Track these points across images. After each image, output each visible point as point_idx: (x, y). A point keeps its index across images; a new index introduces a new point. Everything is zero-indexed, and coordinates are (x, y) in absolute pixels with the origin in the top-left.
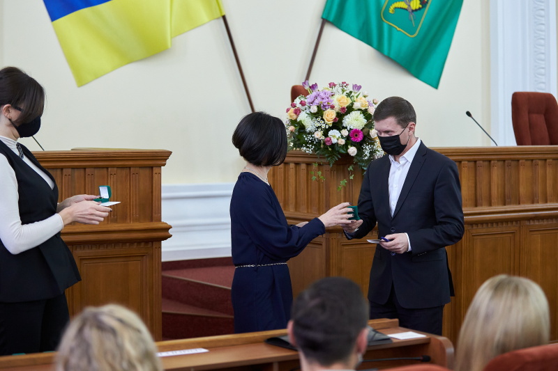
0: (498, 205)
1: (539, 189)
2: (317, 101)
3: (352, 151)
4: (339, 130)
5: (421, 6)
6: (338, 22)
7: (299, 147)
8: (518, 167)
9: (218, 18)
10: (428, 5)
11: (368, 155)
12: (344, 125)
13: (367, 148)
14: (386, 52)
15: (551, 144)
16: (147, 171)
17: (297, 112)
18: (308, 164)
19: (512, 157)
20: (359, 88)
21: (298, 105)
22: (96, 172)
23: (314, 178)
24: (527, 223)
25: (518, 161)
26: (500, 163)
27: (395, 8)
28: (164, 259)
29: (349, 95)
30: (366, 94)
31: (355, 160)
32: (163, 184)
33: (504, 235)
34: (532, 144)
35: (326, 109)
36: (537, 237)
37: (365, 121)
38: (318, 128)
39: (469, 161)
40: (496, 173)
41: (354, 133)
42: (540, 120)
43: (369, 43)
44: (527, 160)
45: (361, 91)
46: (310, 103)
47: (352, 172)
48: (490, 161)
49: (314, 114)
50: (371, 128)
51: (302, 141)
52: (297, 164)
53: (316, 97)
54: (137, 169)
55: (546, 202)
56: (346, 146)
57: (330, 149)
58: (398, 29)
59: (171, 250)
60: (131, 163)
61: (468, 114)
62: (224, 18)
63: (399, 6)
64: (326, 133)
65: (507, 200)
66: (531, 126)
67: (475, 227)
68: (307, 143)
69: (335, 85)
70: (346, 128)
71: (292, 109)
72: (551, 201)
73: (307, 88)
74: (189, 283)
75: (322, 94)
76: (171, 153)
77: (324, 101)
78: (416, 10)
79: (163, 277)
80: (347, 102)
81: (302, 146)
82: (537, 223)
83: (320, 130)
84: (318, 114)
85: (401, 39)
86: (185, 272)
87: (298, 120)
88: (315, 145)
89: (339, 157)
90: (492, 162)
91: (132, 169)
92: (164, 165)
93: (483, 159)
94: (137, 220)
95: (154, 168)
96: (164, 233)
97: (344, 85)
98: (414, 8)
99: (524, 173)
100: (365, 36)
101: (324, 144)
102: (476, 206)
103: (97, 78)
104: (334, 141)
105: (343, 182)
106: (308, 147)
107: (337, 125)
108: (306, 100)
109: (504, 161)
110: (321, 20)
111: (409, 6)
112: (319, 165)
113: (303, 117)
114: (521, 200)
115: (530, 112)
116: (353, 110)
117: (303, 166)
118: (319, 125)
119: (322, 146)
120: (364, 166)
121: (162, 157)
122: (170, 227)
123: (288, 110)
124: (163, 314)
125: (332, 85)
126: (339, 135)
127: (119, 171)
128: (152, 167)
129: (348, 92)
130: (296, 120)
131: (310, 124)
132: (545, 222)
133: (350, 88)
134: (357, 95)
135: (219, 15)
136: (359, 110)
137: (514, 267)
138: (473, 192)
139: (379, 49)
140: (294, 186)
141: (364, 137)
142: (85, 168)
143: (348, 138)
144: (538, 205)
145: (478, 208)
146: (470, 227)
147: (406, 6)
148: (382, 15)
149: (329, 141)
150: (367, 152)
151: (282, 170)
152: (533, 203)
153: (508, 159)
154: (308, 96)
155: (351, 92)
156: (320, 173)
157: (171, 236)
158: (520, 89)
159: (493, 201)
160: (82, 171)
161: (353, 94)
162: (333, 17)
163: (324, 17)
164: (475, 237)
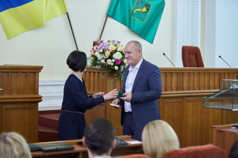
0: (175, 91)
1: (191, 85)
2: (102, 48)
3: (116, 68)
4: (111, 59)
5: (147, 11)
6: (113, 17)
7: (95, 66)
8: (183, 76)
9: (65, 14)
10: (150, 10)
11: (123, 70)
12: (113, 57)
13: (122, 67)
14: (132, 29)
15: (197, 67)
16: (33, 74)
17: (95, 52)
18: (99, 73)
19: (181, 72)
20: (120, 42)
21: (95, 49)
22: (13, 74)
23: (101, 78)
24: (186, 98)
25: (183, 73)
26: (176, 74)
27: (136, 11)
28: (39, 110)
29: (115, 45)
30: (122, 45)
31: (117, 72)
32: (40, 79)
33: (177, 103)
34: (190, 67)
35: (106, 51)
36: (190, 104)
37: (122, 56)
38: (103, 58)
39: (163, 73)
40: (174, 78)
41: (117, 61)
42: (193, 57)
43: (125, 25)
44: (187, 73)
45: (120, 44)
46: (100, 48)
47: (116, 76)
48: (172, 73)
49: (101, 53)
50: (124, 59)
51: (96, 63)
52: (94, 73)
53: (102, 46)
54: (29, 73)
55: (194, 90)
56: (114, 66)
57: (107, 67)
58: (137, 20)
59: (42, 106)
60: (27, 71)
61: (164, 54)
62: (67, 13)
63: (138, 11)
64: (106, 61)
65: (178, 89)
66: (189, 60)
67: (165, 99)
68: (98, 64)
69: (110, 41)
70: (114, 59)
71: (93, 51)
72: (196, 90)
73: (99, 42)
74: (50, 120)
75: (105, 45)
76: (43, 67)
77: (105, 48)
78: (145, 12)
79: (39, 117)
80: (115, 48)
81: (96, 65)
82: (190, 98)
83: (103, 59)
84: (103, 53)
85: (138, 23)
86: (49, 115)
87: (95, 55)
88: (101, 65)
89: (111, 70)
90: (173, 73)
91: (27, 73)
92: (40, 72)
93: (169, 72)
94: (29, 94)
95: (36, 73)
96: (40, 99)
97: (114, 41)
98: (144, 11)
99: (186, 78)
100: (124, 22)
101: (105, 65)
102: (166, 91)
103: (15, 36)
104: (109, 64)
105: (112, 80)
106: (98, 66)
107: (111, 57)
108: (98, 47)
109: (178, 73)
110: (106, 15)
111: (142, 10)
112: (103, 73)
113: (97, 54)
114: (184, 89)
115: (189, 54)
116: (117, 51)
117: (97, 74)
118: (103, 57)
119: (104, 66)
120: (121, 74)
121: (39, 69)
122: (42, 97)
123: (91, 51)
124: (39, 132)
125: (109, 41)
126: (111, 61)
127: (22, 74)
128: (35, 73)
129: (115, 44)
130: (94, 55)
131: (99, 57)
132: (194, 98)
133: (116, 43)
134: (118, 45)
135: (65, 12)
136: (119, 51)
137: (181, 116)
138: (165, 85)
139: (129, 27)
140: (93, 81)
141: (121, 62)
142: (8, 73)
143: (115, 63)
144: (191, 91)
145: (167, 92)
146: (163, 100)
147: (140, 11)
148: (131, 14)
149: (107, 64)
150: (122, 69)
151: (88, 75)
152: (189, 90)
153: (179, 73)
154: (99, 46)
155: (116, 44)
156: (103, 76)
157: (42, 101)
158: (186, 45)
159: (173, 89)
160: (7, 74)
161: (117, 45)
162: (111, 14)
163: (108, 14)
164: (166, 104)
